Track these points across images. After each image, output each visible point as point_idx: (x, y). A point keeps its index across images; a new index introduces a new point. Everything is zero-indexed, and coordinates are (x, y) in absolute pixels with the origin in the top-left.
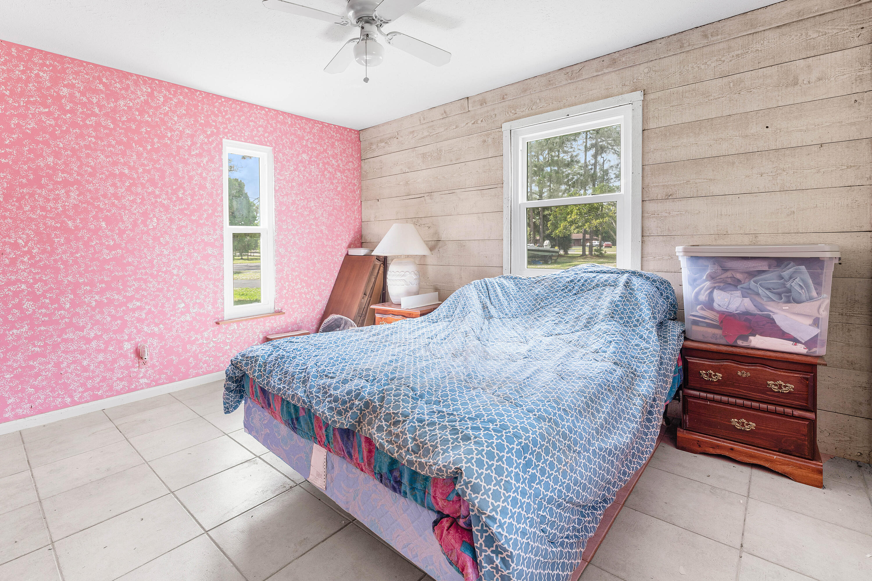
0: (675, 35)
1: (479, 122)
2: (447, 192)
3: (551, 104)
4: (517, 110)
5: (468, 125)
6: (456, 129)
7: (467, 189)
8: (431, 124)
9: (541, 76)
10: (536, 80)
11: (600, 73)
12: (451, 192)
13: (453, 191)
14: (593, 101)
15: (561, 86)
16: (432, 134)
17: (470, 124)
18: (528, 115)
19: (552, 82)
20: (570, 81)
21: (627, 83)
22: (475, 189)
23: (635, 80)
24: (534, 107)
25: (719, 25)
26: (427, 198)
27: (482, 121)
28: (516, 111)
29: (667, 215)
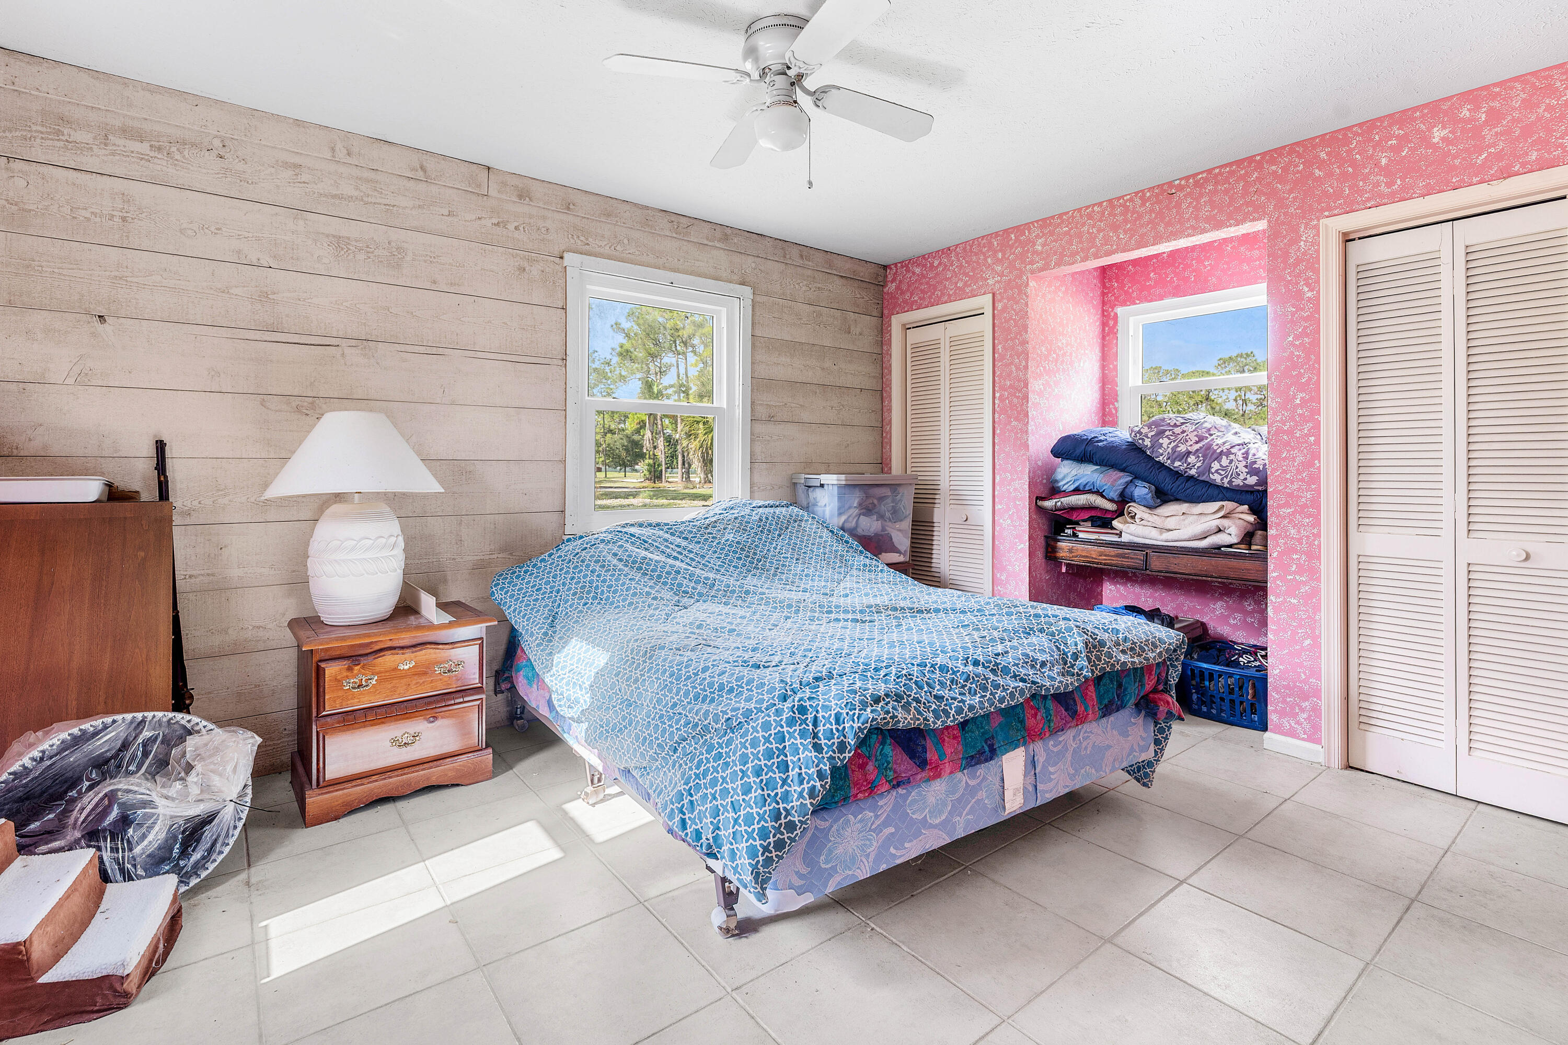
0: (780, 240)
1: (511, 227)
2: (422, 350)
3: (645, 254)
4: (590, 239)
5: (483, 222)
6: (446, 218)
7: (480, 355)
8: (372, 175)
9: (635, 204)
10: (627, 207)
11: (710, 244)
12: (434, 351)
13: (440, 351)
14: (699, 276)
15: (660, 235)
16: (370, 200)
17: (488, 223)
18: (609, 257)
19: (650, 223)
20: (675, 235)
21: (736, 271)
22: (500, 357)
23: (743, 272)
24: (618, 248)
25: (812, 252)
26: (348, 351)
27: (516, 228)
28: (587, 239)
29: (769, 438)
